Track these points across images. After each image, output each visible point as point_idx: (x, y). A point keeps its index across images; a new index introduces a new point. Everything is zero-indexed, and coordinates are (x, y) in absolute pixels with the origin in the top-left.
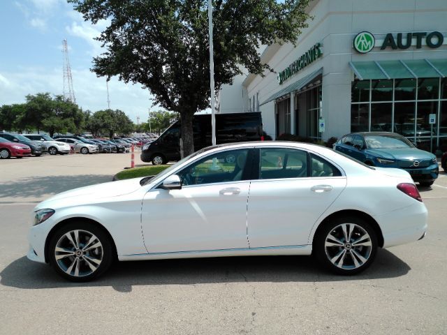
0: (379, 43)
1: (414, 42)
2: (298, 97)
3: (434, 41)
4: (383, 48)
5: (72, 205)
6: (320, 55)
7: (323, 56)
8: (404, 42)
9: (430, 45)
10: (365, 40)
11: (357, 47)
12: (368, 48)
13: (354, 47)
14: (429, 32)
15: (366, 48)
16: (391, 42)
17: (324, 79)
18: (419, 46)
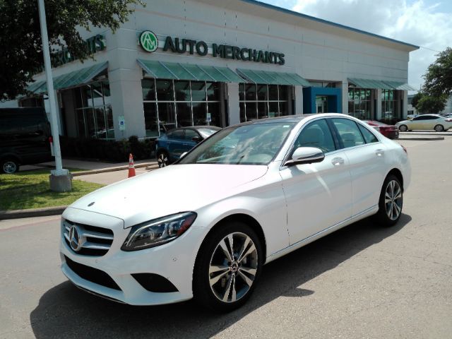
0: (162, 44)
1: (188, 48)
2: (62, 95)
3: (202, 49)
4: (164, 49)
5: (226, 201)
6: (102, 48)
7: (108, 49)
8: (181, 47)
9: (199, 53)
10: (150, 39)
11: (143, 44)
12: (153, 48)
13: (141, 45)
14: (197, 41)
15: (151, 47)
16: (171, 45)
17: (110, 74)
18: (191, 52)
